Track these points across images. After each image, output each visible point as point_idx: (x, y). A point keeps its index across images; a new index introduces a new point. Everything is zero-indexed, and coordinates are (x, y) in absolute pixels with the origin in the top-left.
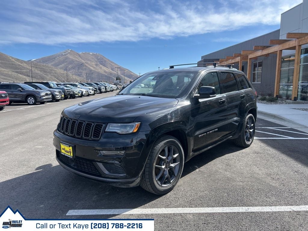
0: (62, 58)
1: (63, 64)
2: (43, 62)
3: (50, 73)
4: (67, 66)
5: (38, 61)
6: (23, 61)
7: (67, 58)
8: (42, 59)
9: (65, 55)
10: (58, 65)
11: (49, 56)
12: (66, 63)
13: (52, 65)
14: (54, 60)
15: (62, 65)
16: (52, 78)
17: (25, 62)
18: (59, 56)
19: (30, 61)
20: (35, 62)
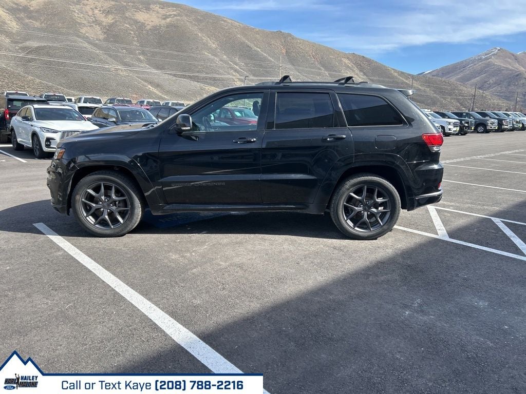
0: (478, 66)
1: (478, 76)
2: (443, 75)
3: (450, 95)
4: (486, 80)
5: (434, 73)
6: (410, 75)
7: (488, 65)
8: (442, 69)
9: (487, 59)
10: (468, 80)
11: (456, 63)
12: (485, 75)
13: (458, 80)
14: (464, 70)
15: (478, 78)
16: (452, 103)
17: (413, 77)
18: (473, 61)
19: (421, 75)
20: (429, 75)
